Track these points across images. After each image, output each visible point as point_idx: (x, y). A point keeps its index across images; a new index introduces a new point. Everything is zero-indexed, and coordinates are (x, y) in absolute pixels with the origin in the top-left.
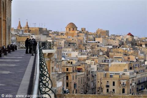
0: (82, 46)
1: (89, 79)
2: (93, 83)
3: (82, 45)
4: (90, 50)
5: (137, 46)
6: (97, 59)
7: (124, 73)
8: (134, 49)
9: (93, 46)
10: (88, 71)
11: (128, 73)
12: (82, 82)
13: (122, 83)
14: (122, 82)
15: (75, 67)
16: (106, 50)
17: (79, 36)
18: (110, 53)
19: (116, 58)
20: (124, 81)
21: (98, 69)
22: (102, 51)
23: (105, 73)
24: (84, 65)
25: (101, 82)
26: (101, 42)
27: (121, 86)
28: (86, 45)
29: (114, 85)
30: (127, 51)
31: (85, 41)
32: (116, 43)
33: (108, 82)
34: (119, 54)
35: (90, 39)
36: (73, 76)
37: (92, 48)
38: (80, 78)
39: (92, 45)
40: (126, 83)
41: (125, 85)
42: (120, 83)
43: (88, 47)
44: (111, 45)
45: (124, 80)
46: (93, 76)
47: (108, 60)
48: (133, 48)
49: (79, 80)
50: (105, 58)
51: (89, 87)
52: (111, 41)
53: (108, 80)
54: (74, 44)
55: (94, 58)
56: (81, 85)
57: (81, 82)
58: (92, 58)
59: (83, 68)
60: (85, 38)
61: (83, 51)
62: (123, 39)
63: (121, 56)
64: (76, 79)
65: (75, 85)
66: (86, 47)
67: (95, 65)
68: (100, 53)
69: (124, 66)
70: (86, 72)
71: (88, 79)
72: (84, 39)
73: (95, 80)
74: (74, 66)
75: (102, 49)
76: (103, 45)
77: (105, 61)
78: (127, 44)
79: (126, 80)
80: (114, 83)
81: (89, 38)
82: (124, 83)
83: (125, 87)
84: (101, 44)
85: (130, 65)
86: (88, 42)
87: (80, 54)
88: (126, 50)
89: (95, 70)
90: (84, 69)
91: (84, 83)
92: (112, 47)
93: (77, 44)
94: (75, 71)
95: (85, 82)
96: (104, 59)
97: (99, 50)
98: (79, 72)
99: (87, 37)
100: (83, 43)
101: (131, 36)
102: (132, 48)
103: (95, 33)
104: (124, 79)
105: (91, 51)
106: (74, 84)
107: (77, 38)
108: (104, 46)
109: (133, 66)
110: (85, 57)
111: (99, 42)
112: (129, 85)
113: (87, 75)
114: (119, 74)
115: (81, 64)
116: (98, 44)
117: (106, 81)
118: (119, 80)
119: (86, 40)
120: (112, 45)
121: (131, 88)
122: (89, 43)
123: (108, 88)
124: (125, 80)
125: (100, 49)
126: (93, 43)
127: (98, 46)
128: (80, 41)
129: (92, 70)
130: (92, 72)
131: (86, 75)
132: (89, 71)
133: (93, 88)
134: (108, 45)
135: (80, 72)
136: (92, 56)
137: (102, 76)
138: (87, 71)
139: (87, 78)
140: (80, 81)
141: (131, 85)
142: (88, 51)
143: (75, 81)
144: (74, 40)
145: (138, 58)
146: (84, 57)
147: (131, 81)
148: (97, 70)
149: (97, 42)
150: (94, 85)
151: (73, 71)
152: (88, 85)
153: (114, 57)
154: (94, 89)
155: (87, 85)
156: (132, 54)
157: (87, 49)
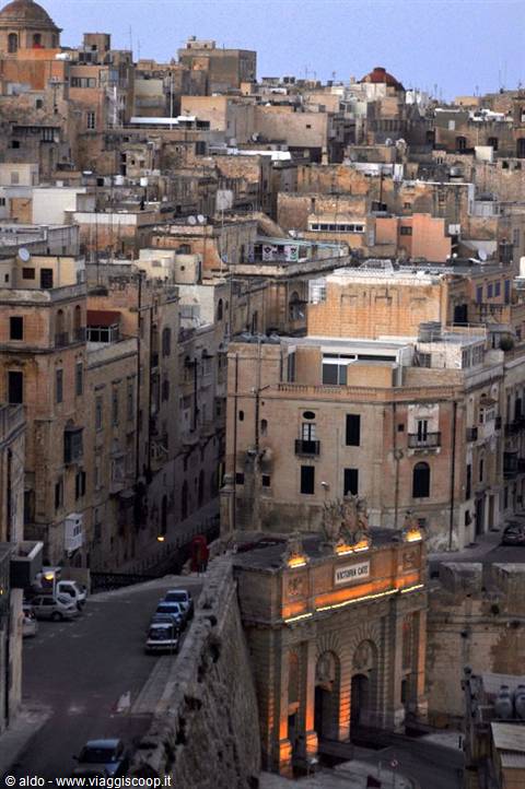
0: (96, 150)
1: (166, 384)
2: (189, 411)
3: (101, 145)
4: (157, 172)
5: (442, 154)
6: (210, 243)
7: (425, 348)
8: (428, 170)
9: (172, 149)
10: (161, 331)
11: (449, 354)
12: (123, 412)
13: (412, 428)
14: (413, 415)
15: (69, 309)
16: (254, 176)
17: (75, 82)
18: (283, 199)
19: (324, 227)
20: (423, 412)
21: (226, 313)
22: (231, 184)
23: (291, 349)
24: (132, 290)
25: (262, 416)
26: (218, 125)
27: (401, 445)
28: (126, 140)
29: (353, 437)
30: (388, 184)
31: (115, 118)
32: (312, 129)
33: (309, 415)
34: (343, 205)
35: (144, 103)
36: (59, 373)
37: (164, 161)
38: (109, 388)
39: (164, 145)
40: (441, 424)
41: (431, 440)
42: (401, 428)
43: (139, 158)
44: (279, 143)
45: (424, 402)
46: (190, 365)
47: (281, 248)
48: (422, 164)
49: (99, 399)
50: (261, 231)
51: (165, 441)
52: (279, 117)
53: (310, 405)
54: (48, 136)
55: (188, 230)
56: (116, 432)
57: (116, 413)
58: (175, 230)
59: (124, 311)
60: (114, 97)
61: (107, 181)
62: (351, 108)
63: (358, 215)
64: (79, 392)
65: (71, 436)
66: (124, 157)
67: (199, 282)
68: (220, 193)
69: (421, 300)
70: (147, 335)
71: (160, 388)
72: (108, 99)
73: (203, 389)
74: (68, 300)
75: (230, 169)
76: (233, 142)
77: (258, 249)
78: (380, 140)
79: (441, 401)
80: (353, 423)
81: (138, 97)
82: (423, 424)
83: (432, 452)
84: (218, 133)
85: (456, 293)
86: (134, 120)
87: (91, 203)
88: (383, 176)
89: (207, 317)
90: (133, 318)
91: (130, 420)
92: (286, 156)
93: (69, 131)
94: (71, 339)
95: (140, 413)
96: (255, 238)
97: (214, 174)
98: (94, 338)
99: (131, 88)
100: (105, 127)
101: (392, 89)
102: (415, 167)
103: (173, 62)
104: (423, 395)
105: (161, 184)
106: (67, 435)
107: (66, 97)
108: (240, 146)
109: (474, 297)
110: (128, 220)
111: (202, 125)
112: (461, 437)
113: (154, 360)
114: (392, 359)
115: (111, 280)
116: (202, 136)
117: (295, 408)
118: (394, 404)
119: (122, 106)
120: (283, 142)
121: (469, 459)
122: (138, 126)
123: (308, 463)
124: (432, 402)
125: (218, 170)
126: (166, 126)
127: (201, 149)
128: (84, 118)
129: (185, 324)
130: (187, 335)
131: (146, 361)
132: (167, 331)
133: (192, 448)
134: (262, 141)
135: (105, 338)
136: (170, 215)
137: (271, 375)
138: (154, 327)
139: (154, 378)
140: (108, 403)
141: (473, 435)
142: (144, 182)
143: (70, 412)
144: (49, 105)
145: (458, 227)
146: (120, 227)
147: (470, 411)
148: (219, 315)
149: (189, 124)
150: (195, 423)
151: (61, 341)
152: (159, 425)
153: (312, 220)
154: (197, 452)
155: (152, 431)
156: (421, 206)
157: (130, 165)
